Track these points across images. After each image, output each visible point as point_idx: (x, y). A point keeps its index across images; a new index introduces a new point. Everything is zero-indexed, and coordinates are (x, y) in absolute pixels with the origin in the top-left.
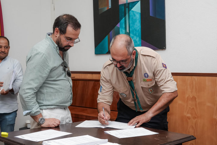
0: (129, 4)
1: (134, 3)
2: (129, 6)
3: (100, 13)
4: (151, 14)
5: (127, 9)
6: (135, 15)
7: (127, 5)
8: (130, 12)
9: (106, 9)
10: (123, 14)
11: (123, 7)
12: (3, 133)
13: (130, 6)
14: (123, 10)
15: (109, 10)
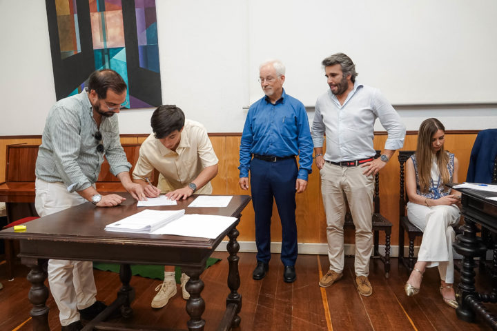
0: (108, 49)
1: (117, 50)
2: (109, 53)
3: (62, 58)
4: (141, 66)
5: (106, 57)
6: (118, 65)
7: (106, 52)
8: (111, 60)
9: (73, 53)
10: (101, 62)
11: (100, 54)
12: (16, 227)
13: (111, 53)
14: (101, 57)
15: (77, 55)
